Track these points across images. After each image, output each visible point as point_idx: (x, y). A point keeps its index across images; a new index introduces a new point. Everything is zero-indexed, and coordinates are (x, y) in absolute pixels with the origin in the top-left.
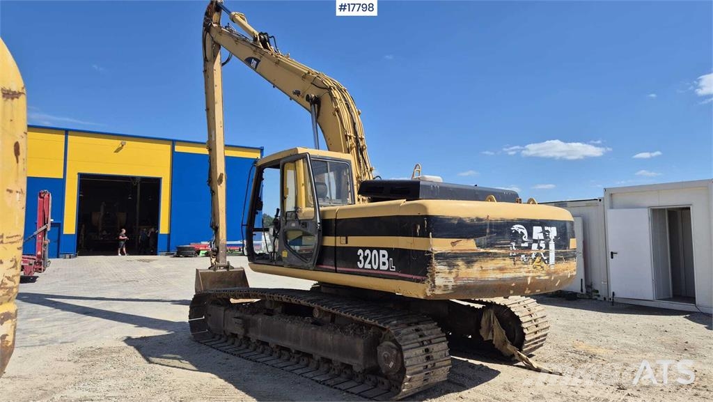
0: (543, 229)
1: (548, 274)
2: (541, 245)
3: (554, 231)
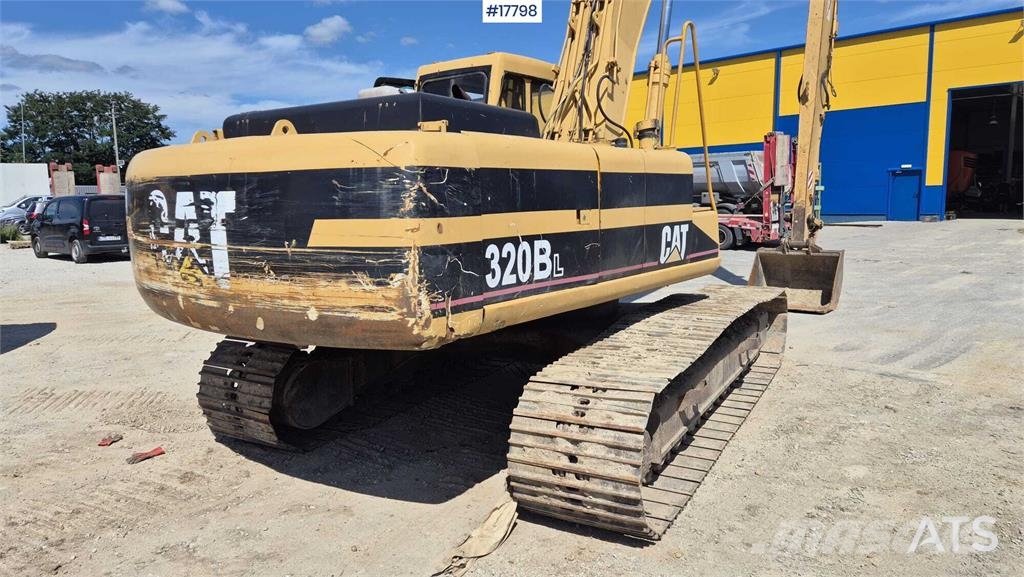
0: (196, 196)
1: (215, 296)
2: (191, 233)
3: (225, 202)
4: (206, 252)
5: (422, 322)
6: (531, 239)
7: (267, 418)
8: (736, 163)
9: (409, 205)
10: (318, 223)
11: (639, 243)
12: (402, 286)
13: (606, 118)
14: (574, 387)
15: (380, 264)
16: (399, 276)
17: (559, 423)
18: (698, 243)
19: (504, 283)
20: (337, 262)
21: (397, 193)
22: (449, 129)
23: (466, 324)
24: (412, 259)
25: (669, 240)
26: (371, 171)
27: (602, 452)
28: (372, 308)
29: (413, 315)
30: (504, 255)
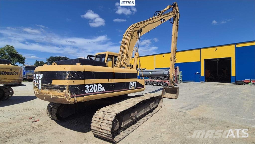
0: (38, 75)
2: (37, 81)
3: (41, 76)
4: (38, 85)
5: (69, 99)
6: (97, 84)
7: (55, 115)
8: (166, 71)
9: (67, 78)
10: (53, 80)
11: (124, 85)
12: (65, 92)
13: (125, 63)
14: (104, 112)
15: (62, 88)
16: (65, 90)
17: (100, 119)
18: (139, 85)
19: (89, 92)
20: (55, 87)
21: (65, 75)
22: (80, 65)
23: (79, 99)
24: (67, 87)
25: (131, 85)
26: (62, 72)
27: (105, 124)
28: (60, 96)
29: (67, 97)
30: (90, 87)
